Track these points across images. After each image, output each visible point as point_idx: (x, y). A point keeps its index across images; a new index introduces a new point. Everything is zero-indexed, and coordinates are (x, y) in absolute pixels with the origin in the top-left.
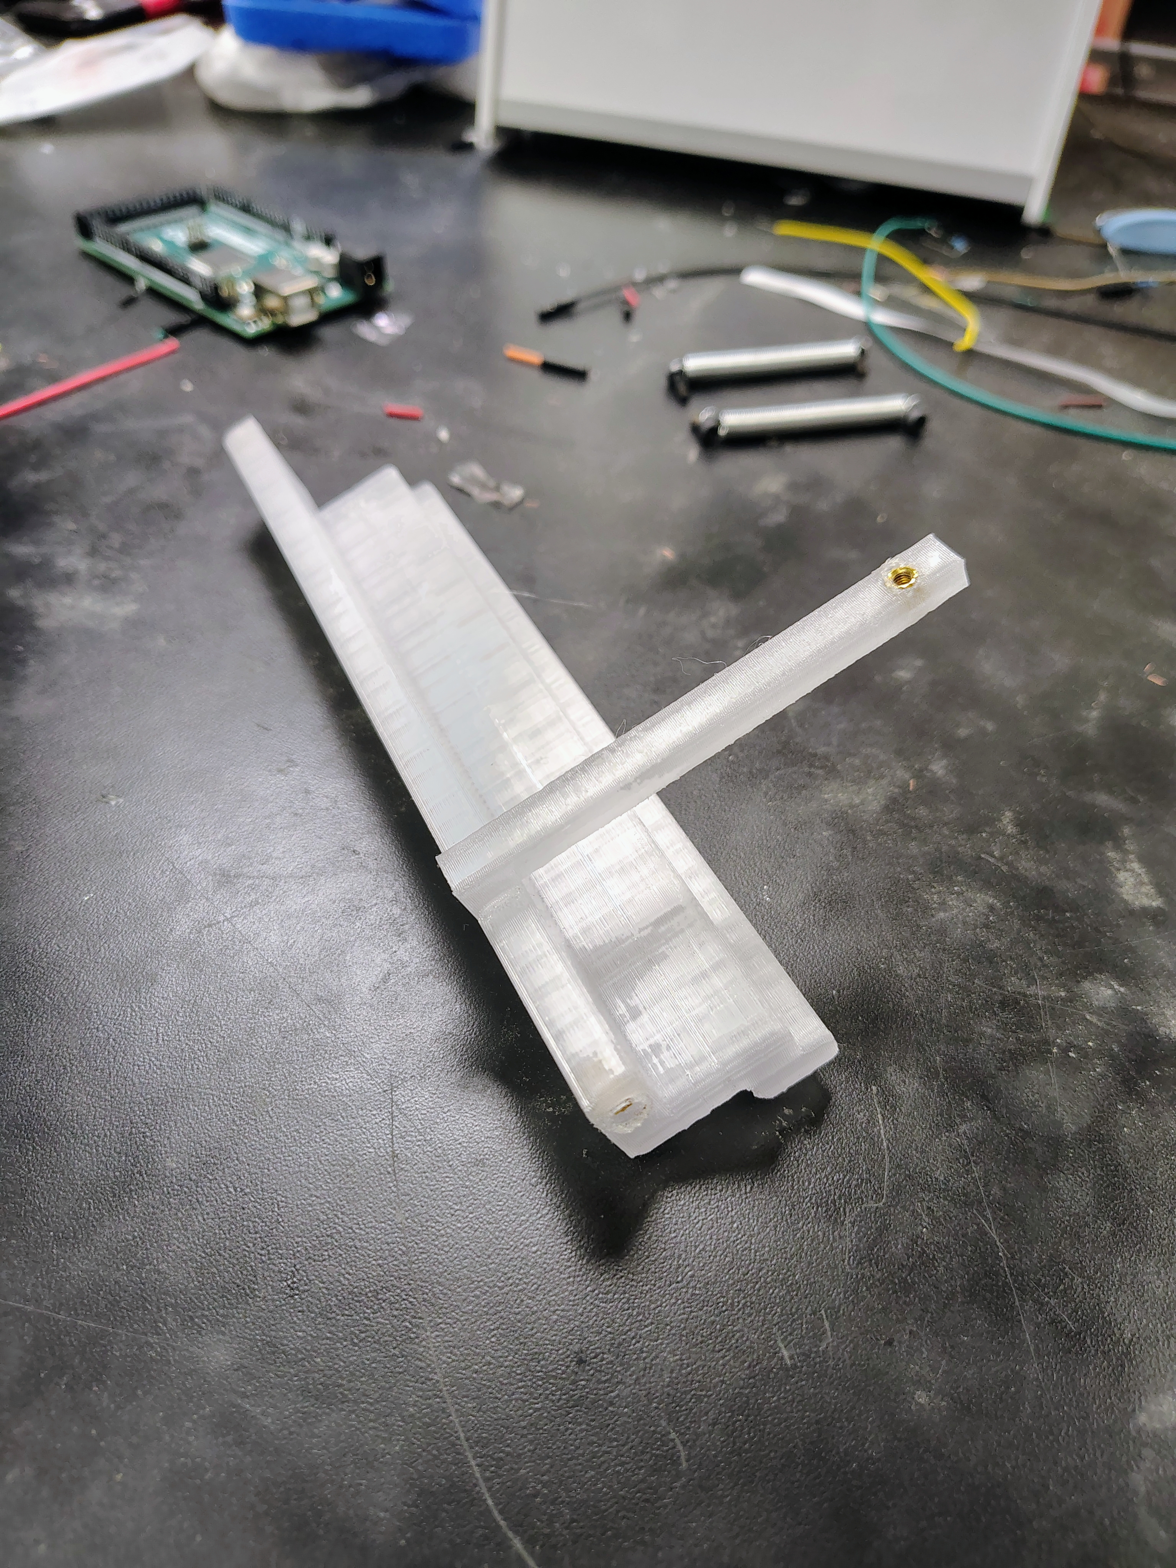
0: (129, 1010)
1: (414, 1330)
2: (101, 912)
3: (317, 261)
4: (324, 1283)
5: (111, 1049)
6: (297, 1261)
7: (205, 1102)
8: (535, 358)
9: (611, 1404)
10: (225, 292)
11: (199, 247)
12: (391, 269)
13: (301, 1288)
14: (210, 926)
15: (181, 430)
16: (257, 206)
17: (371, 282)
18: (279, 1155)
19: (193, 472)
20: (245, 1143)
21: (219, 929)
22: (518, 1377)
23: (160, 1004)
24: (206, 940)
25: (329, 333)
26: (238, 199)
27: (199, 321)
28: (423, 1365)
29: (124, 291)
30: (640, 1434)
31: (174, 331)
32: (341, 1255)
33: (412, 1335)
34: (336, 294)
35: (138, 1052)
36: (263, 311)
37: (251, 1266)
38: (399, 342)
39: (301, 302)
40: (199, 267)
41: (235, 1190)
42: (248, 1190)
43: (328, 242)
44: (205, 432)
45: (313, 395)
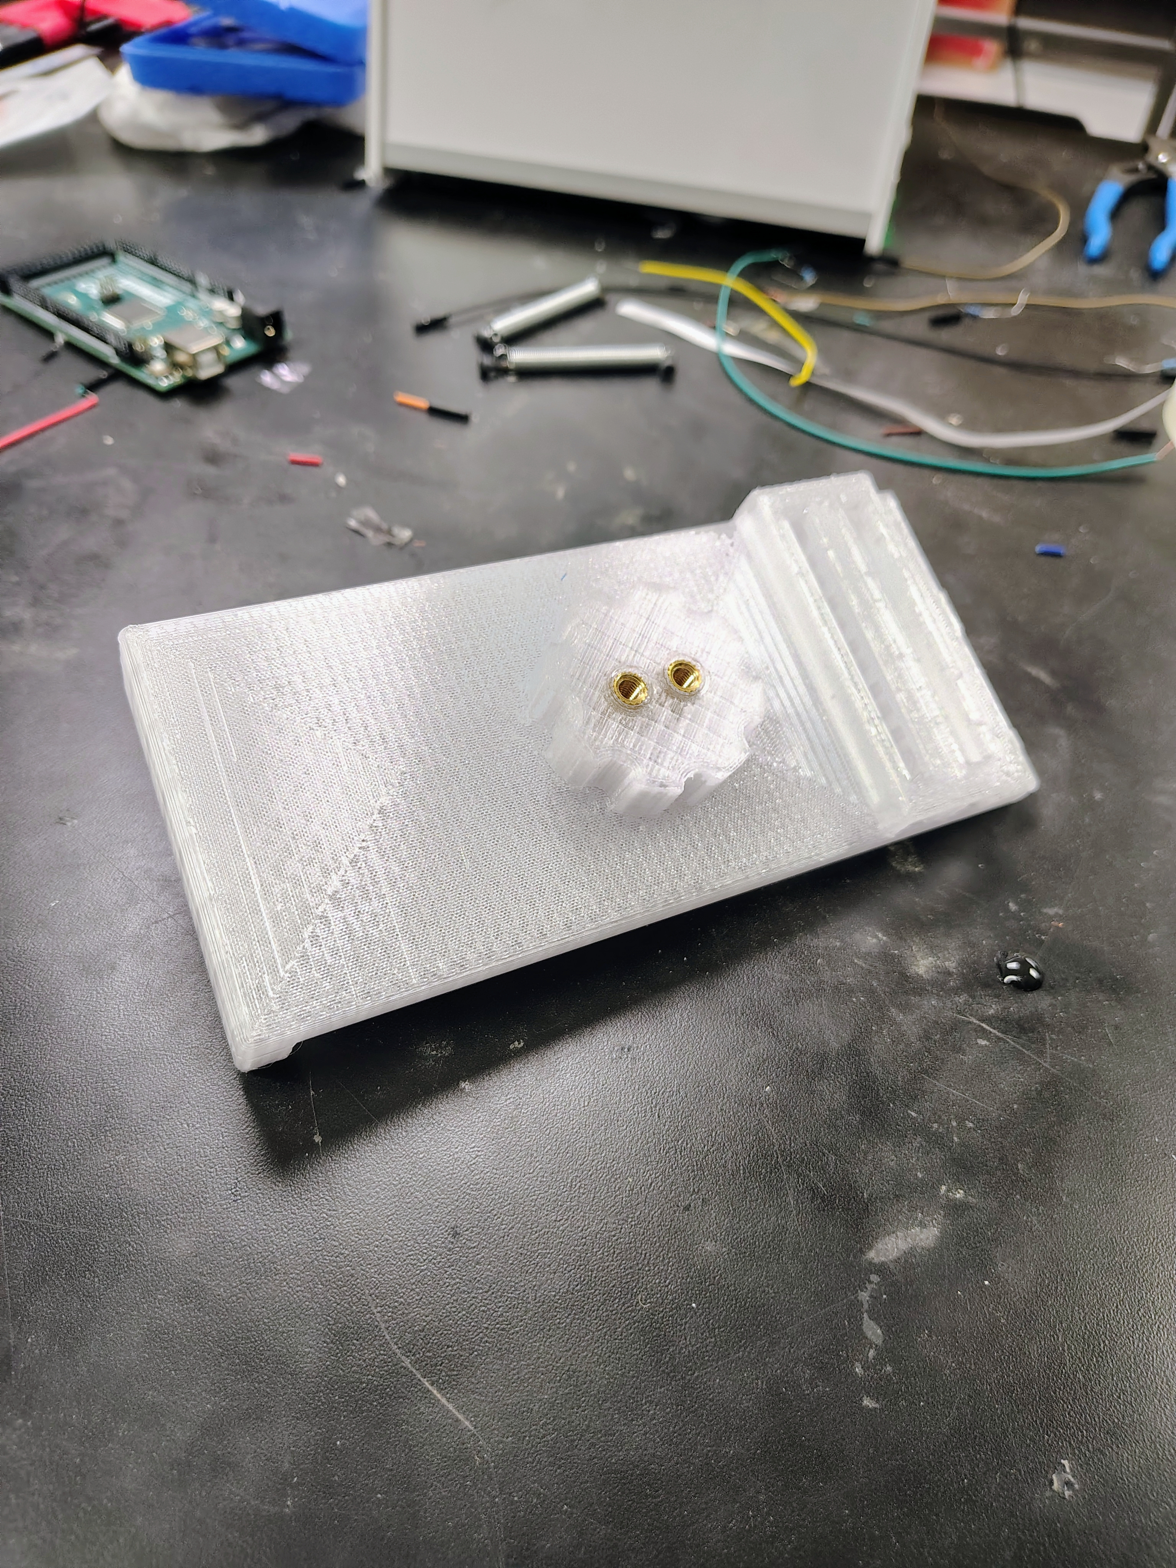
0: (95, 993)
1: (330, 1219)
2: (66, 915)
3: (221, 312)
4: (260, 1190)
5: (83, 1024)
6: (239, 1175)
7: (161, 1061)
8: (422, 403)
9: (478, 1263)
10: (138, 347)
11: (111, 300)
12: (289, 319)
13: (242, 1195)
14: (156, 922)
15: (105, 483)
16: (162, 259)
17: (271, 333)
19: (119, 523)
21: (165, 925)
22: (409, 1248)
23: (119, 986)
24: (154, 934)
25: (234, 382)
26: (145, 252)
27: (117, 375)
28: (337, 1244)
29: (45, 347)
31: (93, 387)
33: (328, 1223)
34: (240, 345)
35: (104, 1025)
36: (175, 366)
37: (203, 1181)
38: (299, 389)
39: (208, 359)
40: (113, 321)
41: (188, 1125)
42: (198, 1125)
43: (230, 296)
44: (127, 484)
45: (223, 445)
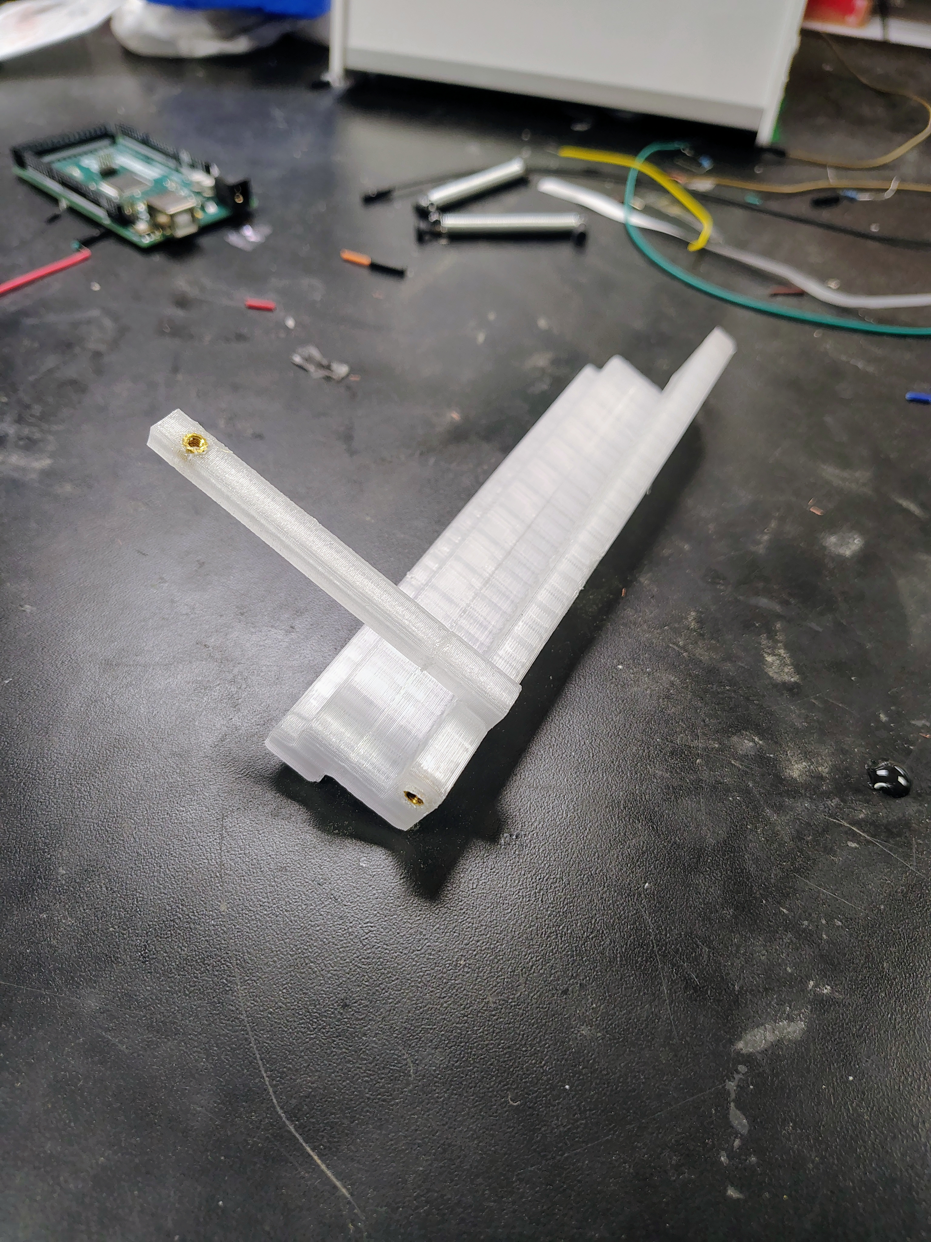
0: (36, 763)
1: (229, 985)
2: (17, 692)
3: (198, 183)
4: (167, 953)
6: (149, 938)
8: (365, 260)
10: (128, 211)
11: (109, 173)
12: (256, 189)
13: (151, 957)
14: (96, 701)
15: (89, 322)
16: (154, 140)
17: (240, 200)
18: (139, 865)
19: (97, 355)
20: (115, 857)
22: (300, 1017)
23: (57, 758)
25: (206, 241)
26: (140, 134)
27: (107, 234)
28: (234, 1009)
29: (51, 211)
30: (383, 1055)
31: (87, 243)
32: (179, 934)
33: (227, 989)
34: (213, 210)
35: (41, 792)
36: (155, 226)
37: (116, 942)
38: (260, 248)
39: (184, 219)
40: (108, 190)
41: (107, 889)
42: (116, 889)
43: (207, 170)
44: (108, 323)
45: (192, 292)
